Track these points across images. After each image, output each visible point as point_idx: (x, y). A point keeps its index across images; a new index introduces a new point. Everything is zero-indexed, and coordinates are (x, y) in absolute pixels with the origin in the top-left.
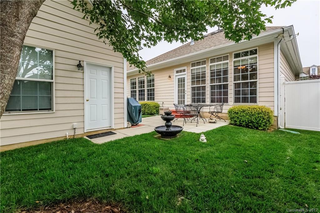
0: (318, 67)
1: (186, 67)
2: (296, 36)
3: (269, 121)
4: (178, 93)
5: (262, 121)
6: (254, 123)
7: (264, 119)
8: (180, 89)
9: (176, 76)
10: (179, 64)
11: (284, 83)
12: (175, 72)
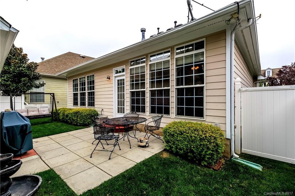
0: (272, 69)
1: (125, 66)
2: (256, 19)
3: (217, 151)
4: (118, 99)
5: (206, 152)
6: (195, 153)
7: (208, 148)
8: (120, 93)
9: (115, 77)
10: (118, 61)
11: (240, 90)
12: (114, 72)
